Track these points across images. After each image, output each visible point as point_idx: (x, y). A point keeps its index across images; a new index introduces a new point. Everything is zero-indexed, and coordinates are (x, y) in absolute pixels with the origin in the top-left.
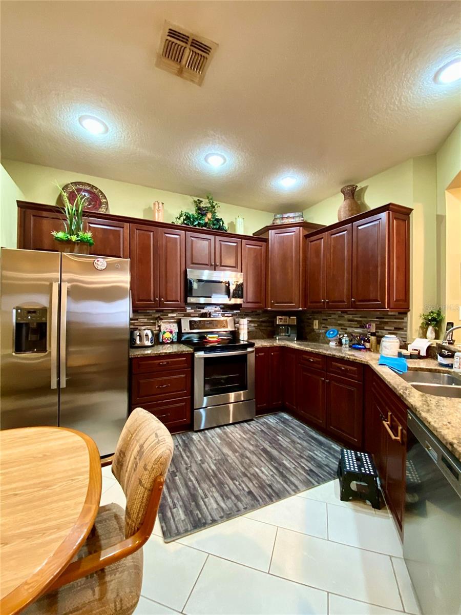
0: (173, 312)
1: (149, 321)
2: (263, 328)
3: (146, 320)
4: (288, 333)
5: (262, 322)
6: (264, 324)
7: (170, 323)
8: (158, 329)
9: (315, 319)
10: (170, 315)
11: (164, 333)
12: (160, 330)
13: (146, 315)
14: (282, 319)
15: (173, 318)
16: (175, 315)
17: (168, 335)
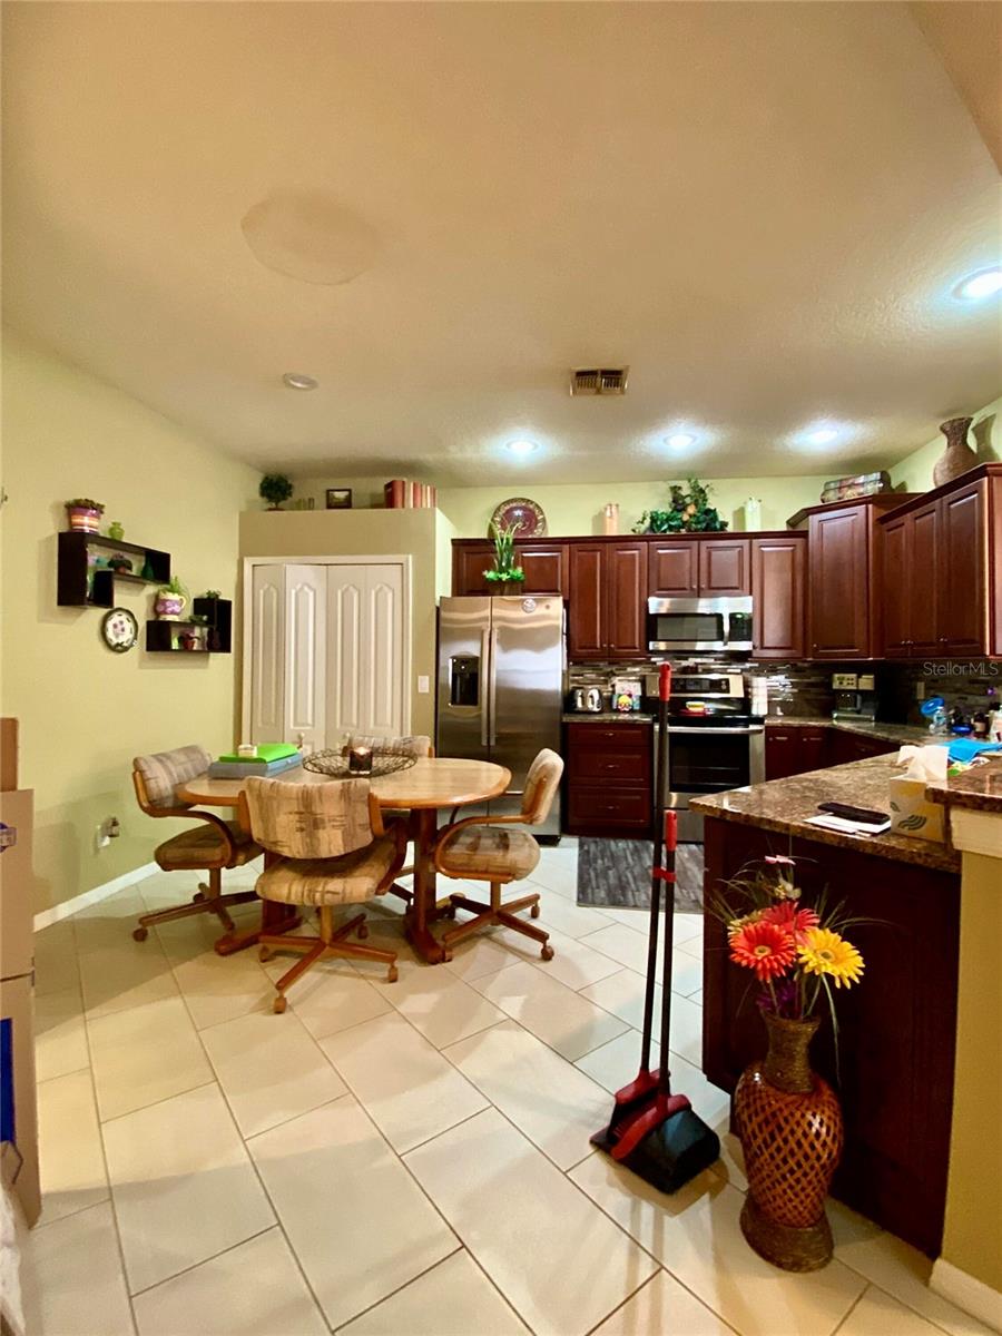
0: (636, 664)
1: (598, 678)
3: (593, 676)
4: (855, 706)
5: (809, 685)
6: (813, 690)
7: (629, 681)
8: (611, 689)
9: (918, 680)
10: (629, 669)
11: (620, 695)
12: (613, 692)
13: (595, 668)
14: (843, 678)
15: (634, 674)
16: (637, 669)
17: (624, 700)
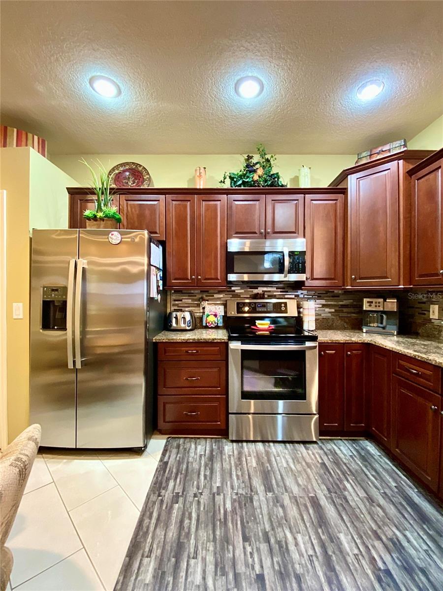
0: (220, 292)
1: (193, 302)
2: (345, 315)
3: (190, 301)
4: (382, 323)
5: (343, 306)
6: (345, 310)
7: (216, 304)
8: (202, 311)
9: (433, 303)
10: (216, 296)
11: (208, 316)
12: (204, 313)
13: (190, 295)
14: (372, 302)
15: (219, 299)
16: (222, 296)
17: (212, 319)
